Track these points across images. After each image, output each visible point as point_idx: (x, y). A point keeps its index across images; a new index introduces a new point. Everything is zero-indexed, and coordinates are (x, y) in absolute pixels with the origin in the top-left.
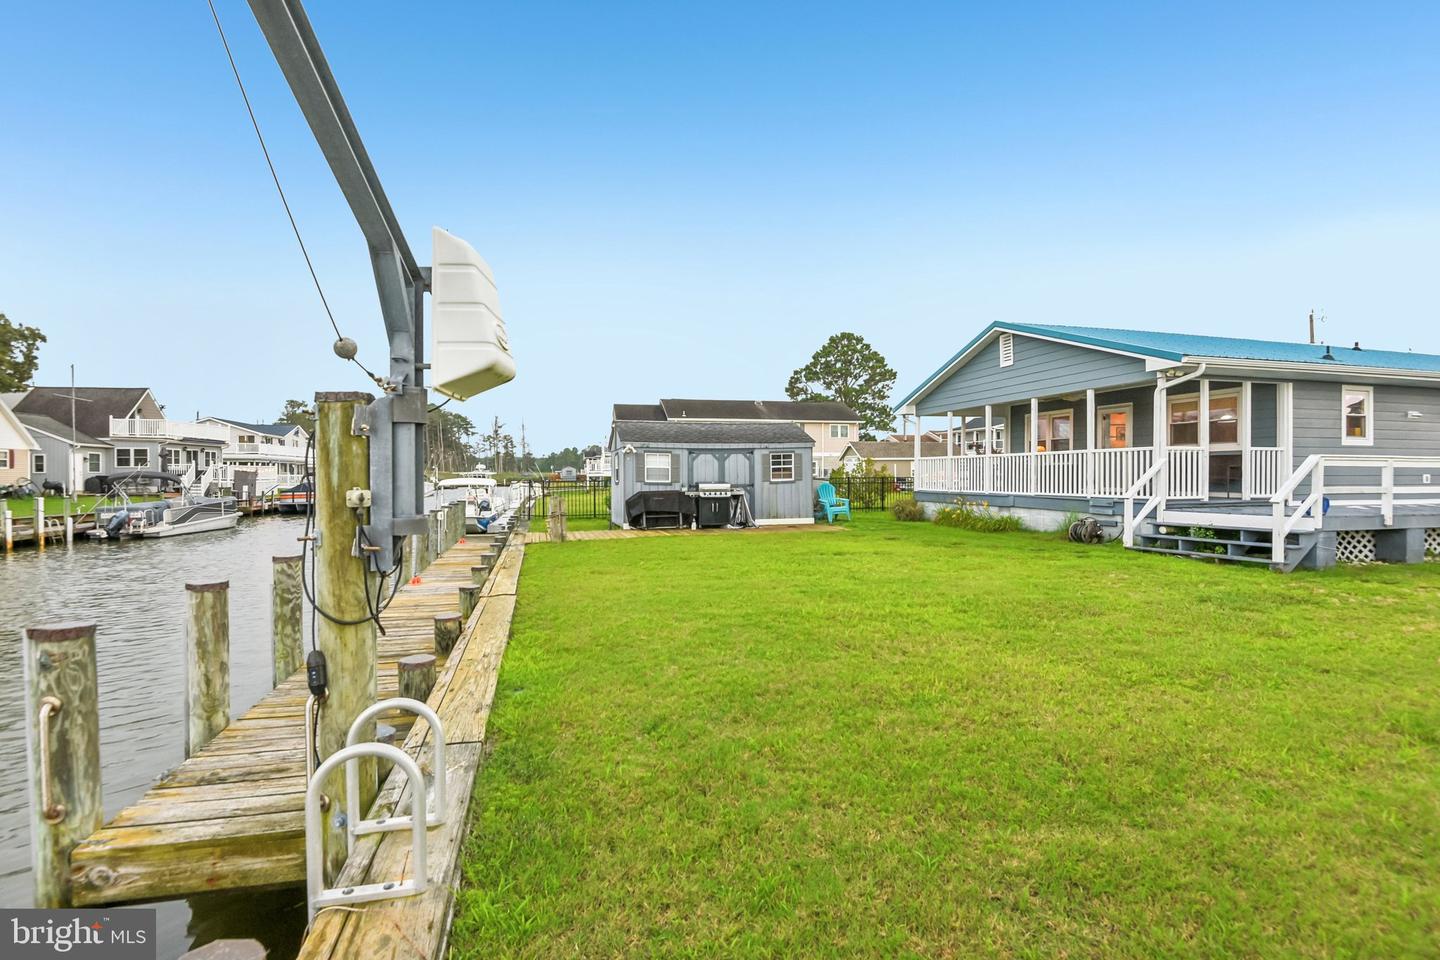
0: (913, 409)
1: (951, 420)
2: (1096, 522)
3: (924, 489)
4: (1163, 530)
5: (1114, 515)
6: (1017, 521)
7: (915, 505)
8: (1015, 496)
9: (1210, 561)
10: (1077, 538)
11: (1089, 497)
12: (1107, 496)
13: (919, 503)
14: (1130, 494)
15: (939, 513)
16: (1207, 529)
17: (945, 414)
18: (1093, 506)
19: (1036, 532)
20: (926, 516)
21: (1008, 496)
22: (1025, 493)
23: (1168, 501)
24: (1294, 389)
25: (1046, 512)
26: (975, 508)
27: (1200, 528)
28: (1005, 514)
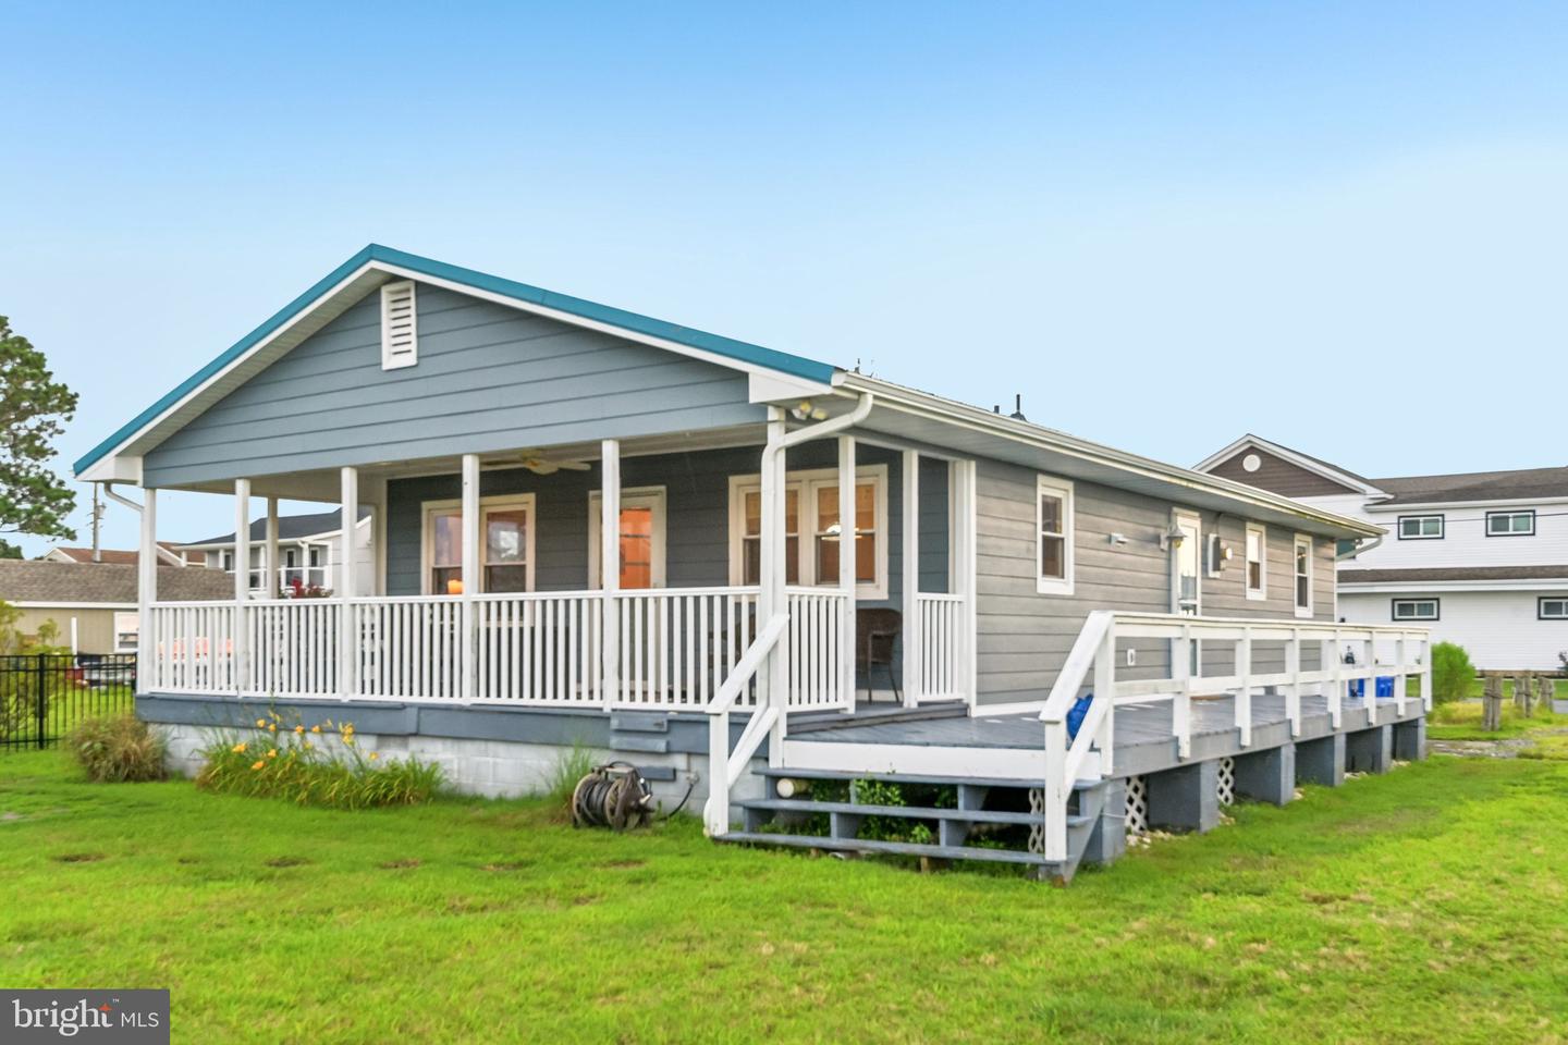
0: (136, 469)
1: (245, 505)
2: (636, 774)
3: (168, 689)
4: (786, 788)
5: (668, 752)
6: (430, 773)
7: (140, 734)
8: (422, 708)
9: (909, 863)
10: (593, 817)
11: (607, 710)
12: (651, 704)
13: (151, 729)
14: (723, 702)
15: (215, 758)
16: (887, 784)
17: (227, 487)
18: (619, 731)
19: (475, 800)
20: (173, 764)
21: (403, 707)
22: (446, 700)
23: (790, 715)
24: (978, 474)
25: (501, 748)
26: (313, 739)
27: (872, 783)
28: (397, 755)
